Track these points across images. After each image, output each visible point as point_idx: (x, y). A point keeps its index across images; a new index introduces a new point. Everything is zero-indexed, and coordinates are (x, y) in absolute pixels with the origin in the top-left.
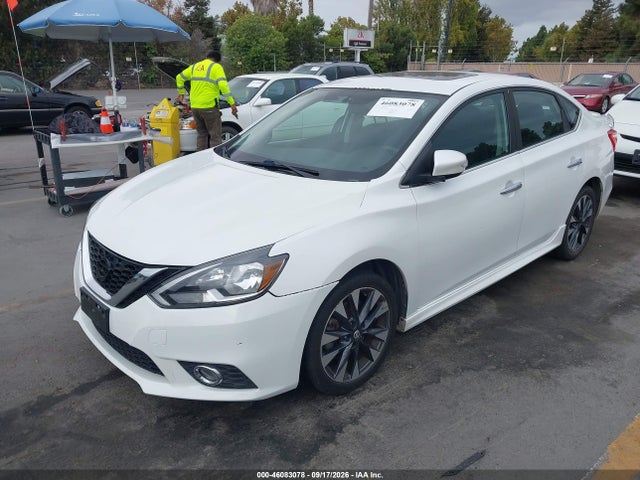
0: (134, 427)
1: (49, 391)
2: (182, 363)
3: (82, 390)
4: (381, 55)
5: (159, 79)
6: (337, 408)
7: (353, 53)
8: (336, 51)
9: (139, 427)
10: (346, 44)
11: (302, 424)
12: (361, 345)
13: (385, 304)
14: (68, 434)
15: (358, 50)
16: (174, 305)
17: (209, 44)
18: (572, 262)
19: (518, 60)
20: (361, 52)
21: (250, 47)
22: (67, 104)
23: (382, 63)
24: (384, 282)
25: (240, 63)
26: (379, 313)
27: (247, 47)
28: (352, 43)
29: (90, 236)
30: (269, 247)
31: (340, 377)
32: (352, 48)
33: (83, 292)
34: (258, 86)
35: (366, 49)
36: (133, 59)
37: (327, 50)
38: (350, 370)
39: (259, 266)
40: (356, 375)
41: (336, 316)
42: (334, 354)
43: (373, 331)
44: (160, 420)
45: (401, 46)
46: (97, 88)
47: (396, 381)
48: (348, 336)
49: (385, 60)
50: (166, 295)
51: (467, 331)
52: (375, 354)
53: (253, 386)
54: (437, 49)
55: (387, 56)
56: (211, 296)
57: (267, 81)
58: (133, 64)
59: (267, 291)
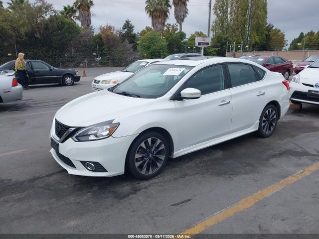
0: (65, 187)
1: (38, 175)
2: (81, 162)
3: (50, 175)
4: (214, 49)
5: (108, 62)
6: (141, 184)
7: (200, 49)
8: (192, 48)
9: (66, 187)
10: (197, 44)
11: (126, 188)
12: (152, 160)
13: (163, 145)
14: (42, 188)
15: (203, 47)
16: (79, 141)
17: (131, 46)
18: (266, 138)
19: (290, 49)
20: (204, 48)
21: (150, 47)
22: (63, 74)
23: (215, 53)
24: (162, 136)
25: (145, 55)
26: (160, 148)
27: (149, 47)
28: (199, 44)
29: (56, 119)
30: (113, 120)
31: (144, 172)
32: (200, 46)
33: (52, 140)
34: (144, 65)
35: (206, 46)
36: (97, 53)
37: (187, 47)
38: (148, 170)
39: (108, 127)
40: (151, 172)
41: (141, 148)
42: (141, 162)
43: (158, 156)
44: (75, 185)
45: (224, 45)
46: (80, 67)
47: (168, 176)
48: (147, 156)
49: (216, 51)
50: (77, 137)
51: (205, 161)
52: (159, 165)
53: (106, 171)
54: (241, 45)
55: (217, 49)
56: (92, 137)
57: (148, 63)
58: (97, 56)
59: (111, 135)
